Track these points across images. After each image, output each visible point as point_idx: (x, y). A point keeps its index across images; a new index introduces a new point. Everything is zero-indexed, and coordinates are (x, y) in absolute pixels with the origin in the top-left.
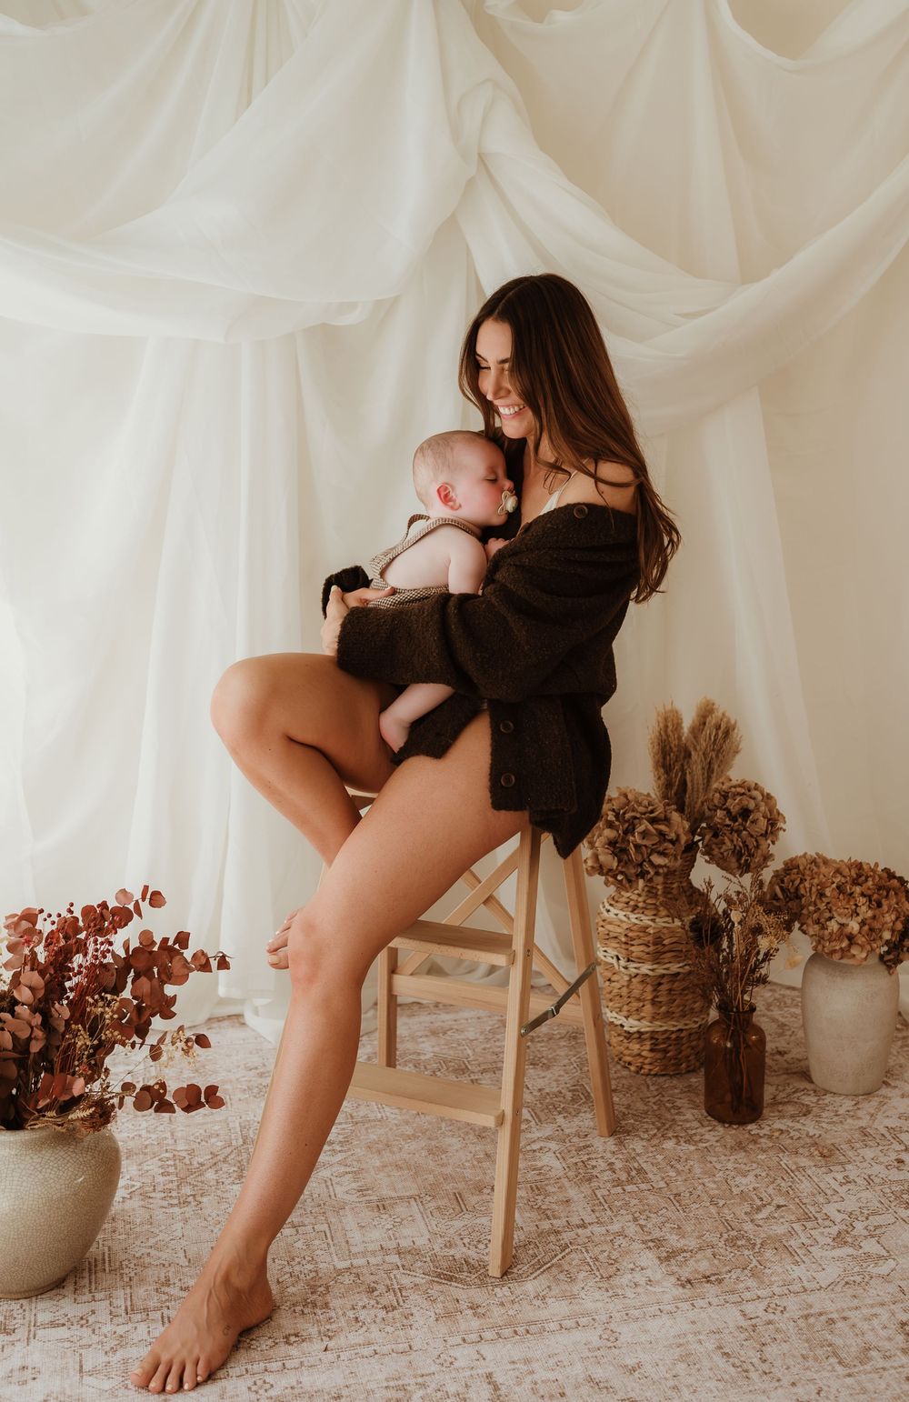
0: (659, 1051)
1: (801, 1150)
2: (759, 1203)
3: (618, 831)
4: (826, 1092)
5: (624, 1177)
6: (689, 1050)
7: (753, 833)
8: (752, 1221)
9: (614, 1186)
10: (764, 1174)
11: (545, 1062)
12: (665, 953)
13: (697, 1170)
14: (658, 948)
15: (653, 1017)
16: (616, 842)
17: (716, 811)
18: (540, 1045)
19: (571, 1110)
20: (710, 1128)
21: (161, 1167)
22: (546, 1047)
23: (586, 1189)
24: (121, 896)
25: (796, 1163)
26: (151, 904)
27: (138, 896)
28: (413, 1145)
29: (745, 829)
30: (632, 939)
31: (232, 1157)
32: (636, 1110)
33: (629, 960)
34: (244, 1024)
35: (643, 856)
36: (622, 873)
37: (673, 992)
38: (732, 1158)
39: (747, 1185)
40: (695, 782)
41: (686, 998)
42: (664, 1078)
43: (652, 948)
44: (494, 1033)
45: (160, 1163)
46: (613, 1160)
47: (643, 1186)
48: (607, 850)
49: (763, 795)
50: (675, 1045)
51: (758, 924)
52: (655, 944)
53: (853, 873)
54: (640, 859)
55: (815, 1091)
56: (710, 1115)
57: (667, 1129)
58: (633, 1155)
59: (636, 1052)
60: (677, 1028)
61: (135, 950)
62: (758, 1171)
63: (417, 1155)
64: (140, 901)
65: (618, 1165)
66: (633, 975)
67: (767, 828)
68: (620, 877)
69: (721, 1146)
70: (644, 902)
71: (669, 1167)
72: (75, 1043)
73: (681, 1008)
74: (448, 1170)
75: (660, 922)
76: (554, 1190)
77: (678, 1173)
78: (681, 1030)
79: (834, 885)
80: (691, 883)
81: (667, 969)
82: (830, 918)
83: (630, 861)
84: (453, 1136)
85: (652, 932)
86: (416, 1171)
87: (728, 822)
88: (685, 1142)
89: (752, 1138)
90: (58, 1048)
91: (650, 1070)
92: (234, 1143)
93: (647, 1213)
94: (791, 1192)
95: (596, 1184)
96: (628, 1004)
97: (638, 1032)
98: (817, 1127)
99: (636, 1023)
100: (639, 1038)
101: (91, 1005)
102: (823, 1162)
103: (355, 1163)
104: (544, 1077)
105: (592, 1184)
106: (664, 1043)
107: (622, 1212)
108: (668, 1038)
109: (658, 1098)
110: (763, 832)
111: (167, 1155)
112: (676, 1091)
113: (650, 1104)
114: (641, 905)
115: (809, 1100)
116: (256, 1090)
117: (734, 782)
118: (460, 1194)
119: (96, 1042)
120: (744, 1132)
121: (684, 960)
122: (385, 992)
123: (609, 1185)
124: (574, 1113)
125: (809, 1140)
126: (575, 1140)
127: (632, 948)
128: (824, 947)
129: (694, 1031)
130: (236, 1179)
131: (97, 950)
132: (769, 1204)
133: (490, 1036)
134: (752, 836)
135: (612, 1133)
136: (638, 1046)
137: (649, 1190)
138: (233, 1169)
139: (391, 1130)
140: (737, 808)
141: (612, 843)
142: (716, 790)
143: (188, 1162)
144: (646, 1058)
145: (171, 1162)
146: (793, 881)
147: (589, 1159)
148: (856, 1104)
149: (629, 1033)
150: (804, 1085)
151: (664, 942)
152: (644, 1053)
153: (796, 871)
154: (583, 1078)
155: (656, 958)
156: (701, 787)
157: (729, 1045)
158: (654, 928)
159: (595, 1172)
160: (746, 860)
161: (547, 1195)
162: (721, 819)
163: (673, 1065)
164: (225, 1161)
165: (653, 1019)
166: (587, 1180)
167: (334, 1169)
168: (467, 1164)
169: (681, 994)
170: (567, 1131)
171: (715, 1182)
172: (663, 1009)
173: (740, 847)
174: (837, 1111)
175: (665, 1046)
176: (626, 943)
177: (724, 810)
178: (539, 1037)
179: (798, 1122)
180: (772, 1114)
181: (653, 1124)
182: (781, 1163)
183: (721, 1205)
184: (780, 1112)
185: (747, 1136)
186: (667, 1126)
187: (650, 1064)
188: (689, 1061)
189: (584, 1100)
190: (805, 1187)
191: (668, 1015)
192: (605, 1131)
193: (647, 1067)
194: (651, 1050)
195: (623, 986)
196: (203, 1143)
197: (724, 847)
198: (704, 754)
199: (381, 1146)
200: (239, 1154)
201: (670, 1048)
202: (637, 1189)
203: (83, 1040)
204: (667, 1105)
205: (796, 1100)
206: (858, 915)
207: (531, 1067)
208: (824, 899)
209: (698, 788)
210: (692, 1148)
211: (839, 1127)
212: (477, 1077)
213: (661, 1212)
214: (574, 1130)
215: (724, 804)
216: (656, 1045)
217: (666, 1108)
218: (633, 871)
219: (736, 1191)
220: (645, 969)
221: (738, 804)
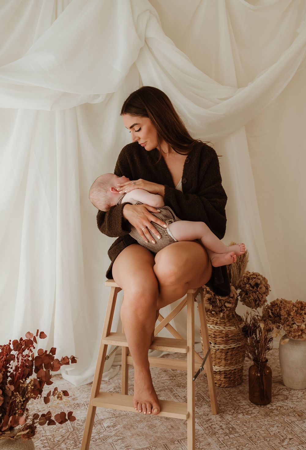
0: (227, 378)
1: (290, 414)
2: (283, 438)
3: (212, 295)
4: (291, 389)
5: (228, 431)
6: (238, 377)
7: (260, 292)
8: (282, 446)
9: (225, 436)
10: (280, 425)
11: (183, 385)
12: (229, 340)
13: (255, 426)
14: (227, 338)
15: (225, 365)
16: (211, 299)
17: (246, 285)
18: (178, 378)
19: (199, 404)
20: (253, 408)
21: (42, 444)
22: (181, 378)
23: (214, 438)
24: (28, 335)
25: (290, 420)
26: (40, 337)
27: (35, 334)
28: (141, 425)
29: (258, 291)
30: (216, 336)
31: (70, 436)
32: (223, 402)
33: (215, 344)
34: (62, 378)
35: (222, 304)
36: (214, 311)
37: (232, 355)
38: (266, 420)
39: (275, 431)
40: (235, 274)
41: (237, 357)
42: (230, 388)
43: (224, 339)
44: (160, 375)
45: (41, 442)
46: (221, 425)
47: (236, 435)
48: (207, 302)
49: (262, 278)
50: (233, 375)
51: (270, 328)
52: (226, 337)
53: (300, 306)
54: (221, 305)
55: (287, 389)
56: (252, 402)
57: (237, 410)
58: (228, 422)
59: (218, 379)
60: (234, 368)
61: (36, 357)
62: (277, 424)
63: (144, 429)
64: (36, 336)
65: (224, 427)
66: (217, 349)
67: (265, 290)
68: (213, 312)
69: (260, 415)
70: (220, 321)
71: (243, 426)
72: (16, 401)
73: (235, 361)
74: (158, 435)
75: (227, 328)
76: (202, 440)
77: (248, 428)
78: (235, 369)
79: (294, 311)
80: (235, 313)
81: (230, 346)
82: (294, 324)
83: (217, 306)
84: (156, 419)
85: (224, 332)
86: (146, 436)
87: (251, 289)
88: (246, 414)
89: (270, 411)
90: (8, 403)
91: (224, 385)
92: (70, 430)
93: (241, 446)
94: (293, 432)
95: (218, 435)
96: (215, 361)
97: (219, 371)
98: (293, 404)
99: (219, 368)
100: (220, 373)
101: (22, 383)
102: (300, 419)
103: (121, 435)
104: (184, 391)
105: (217, 436)
106: (229, 375)
107: (232, 447)
108: (231, 373)
109: (230, 396)
110: (264, 292)
111: (43, 438)
112: (236, 393)
113: (228, 399)
114: (219, 322)
115: (286, 393)
116: (73, 406)
117: (251, 274)
118: (166, 445)
119: (24, 399)
120: (267, 408)
121: (236, 343)
122: (125, 363)
123: (223, 436)
124: (200, 406)
125: (292, 410)
126: (204, 417)
127: (217, 339)
128: (292, 335)
129: (240, 369)
130: (74, 446)
131: (22, 360)
132: (286, 438)
133: (159, 376)
134: (260, 294)
135: (218, 413)
136: (219, 377)
137: (239, 436)
138: (72, 442)
139: (131, 419)
140: (254, 283)
141: (209, 299)
142: (244, 277)
143: (53, 441)
144: (222, 381)
145: (45, 441)
146: (276, 310)
147: (212, 425)
148: (303, 393)
149: (215, 372)
150: (282, 387)
151: (229, 336)
152: (222, 379)
153: (276, 306)
154: (199, 391)
155: (226, 342)
156: (237, 276)
157: (259, 375)
158: (225, 331)
159: (216, 430)
160: (258, 303)
161: (200, 442)
162: (248, 287)
163: (233, 383)
164: (68, 439)
165: (225, 366)
166: (214, 434)
167: (113, 438)
168: (165, 431)
169: (235, 355)
170: (200, 414)
171: (263, 431)
172: (229, 362)
173: (256, 298)
174: (298, 397)
175: (230, 376)
176: (214, 337)
177: (249, 284)
178: (177, 375)
179: (285, 402)
180: (274, 400)
181: (232, 407)
182: (285, 420)
183: (268, 440)
184: (277, 399)
185: (268, 410)
186: (237, 408)
187: (224, 383)
188: (238, 381)
189: (202, 400)
190: (297, 429)
191: (231, 364)
192: (215, 412)
193: (223, 384)
194: (224, 378)
195: (213, 354)
196: (57, 431)
197: (250, 298)
198: (237, 263)
199: (129, 426)
200: (73, 435)
201: (232, 376)
202: (234, 436)
203: (19, 399)
204: (234, 399)
205: (281, 393)
206: (304, 322)
207: (178, 387)
208: (290, 316)
209: (236, 276)
210: (250, 417)
211: (301, 403)
212: (158, 393)
213: (247, 446)
214: (202, 413)
215: (248, 282)
216: (226, 376)
217: (234, 400)
218: (218, 310)
219: (272, 434)
220: (222, 347)
221: (254, 282)
